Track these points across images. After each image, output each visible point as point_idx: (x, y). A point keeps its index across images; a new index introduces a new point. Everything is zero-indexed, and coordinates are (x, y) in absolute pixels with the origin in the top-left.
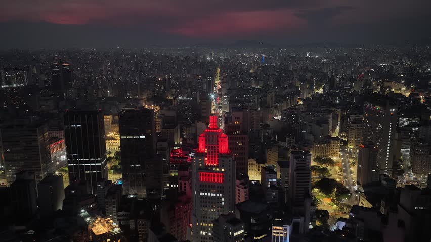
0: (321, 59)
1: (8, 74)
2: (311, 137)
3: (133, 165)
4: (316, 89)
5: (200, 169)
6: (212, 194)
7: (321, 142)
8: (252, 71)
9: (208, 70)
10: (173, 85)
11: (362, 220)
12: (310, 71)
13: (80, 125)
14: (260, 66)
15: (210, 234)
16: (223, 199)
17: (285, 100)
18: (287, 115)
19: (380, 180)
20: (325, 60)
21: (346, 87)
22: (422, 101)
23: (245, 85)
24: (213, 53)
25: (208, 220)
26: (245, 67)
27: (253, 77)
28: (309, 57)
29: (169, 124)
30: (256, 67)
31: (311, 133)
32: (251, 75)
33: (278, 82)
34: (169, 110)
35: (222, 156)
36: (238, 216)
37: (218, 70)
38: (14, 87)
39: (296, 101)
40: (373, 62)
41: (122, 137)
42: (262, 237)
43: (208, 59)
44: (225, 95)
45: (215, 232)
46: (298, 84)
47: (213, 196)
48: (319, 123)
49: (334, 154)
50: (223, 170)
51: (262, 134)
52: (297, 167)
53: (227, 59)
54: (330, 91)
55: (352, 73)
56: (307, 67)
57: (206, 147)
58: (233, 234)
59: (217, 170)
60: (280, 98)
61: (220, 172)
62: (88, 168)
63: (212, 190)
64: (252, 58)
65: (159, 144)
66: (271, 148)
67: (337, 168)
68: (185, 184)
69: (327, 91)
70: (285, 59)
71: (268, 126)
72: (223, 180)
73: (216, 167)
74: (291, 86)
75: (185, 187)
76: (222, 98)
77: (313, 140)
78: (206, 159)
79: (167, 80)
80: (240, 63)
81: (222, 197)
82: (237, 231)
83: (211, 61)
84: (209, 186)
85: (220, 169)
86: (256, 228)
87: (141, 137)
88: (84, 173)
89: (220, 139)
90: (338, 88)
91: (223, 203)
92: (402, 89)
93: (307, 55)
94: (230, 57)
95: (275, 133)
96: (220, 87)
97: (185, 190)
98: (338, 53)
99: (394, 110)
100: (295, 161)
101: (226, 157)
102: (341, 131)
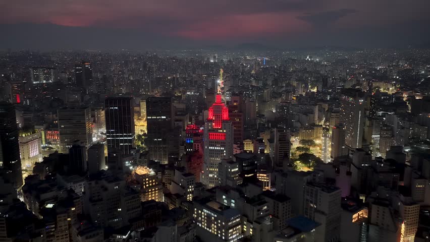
0: (320, 62)
1: (36, 72)
2: (299, 125)
3: (156, 140)
4: (311, 88)
5: (209, 130)
6: (217, 148)
7: (306, 128)
8: (253, 72)
9: (212, 71)
10: (180, 84)
11: (322, 171)
12: (308, 72)
13: (117, 108)
14: (261, 68)
15: (216, 176)
16: (225, 151)
17: (281, 96)
18: (281, 108)
19: (348, 155)
20: (325, 63)
21: (339, 86)
22: (404, 99)
23: (246, 84)
24: (216, 55)
25: (215, 166)
26: (246, 69)
27: (254, 77)
28: (310, 59)
29: (180, 113)
30: (257, 69)
31: (299, 121)
32: (252, 76)
33: (276, 82)
34: (180, 103)
35: (224, 121)
36: (235, 160)
37: (222, 71)
38: (44, 84)
39: (291, 98)
40: (371, 65)
41: (148, 117)
42: (250, 175)
43: (212, 61)
44: (227, 91)
45: (219, 174)
46: (295, 84)
47: (218, 149)
48: (306, 114)
49: (318, 138)
50: (225, 131)
51: (258, 122)
52: (280, 138)
53: (230, 61)
54: (323, 90)
55: (347, 74)
56: (306, 69)
57: (214, 115)
58: (231, 170)
59: (221, 131)
60: (276, 95)
61: (223, 132)
62: (122, 141)
63: (217, 145)
64: (254, 60)
65: (176, 123)
66: (264, 131)
67: (318, 148)
68: (198, 145)
69: (320, 90)
70: (286, 61)
71: (264, 115)
72: (225, 139)
73: (220, 129)
74: (288, 85)
75: (198, 147)
76: (225, 94)
77: (300, 126)
78: (214, 124)
79: (176, 79)
80: (242, 64)
81: (224, 150)
82: (234, 168)
83: (215, 62)
84: (215, 142)
85: (223, 131)
86: (246, 169)
87: (163, 117)
88: (119, 144)
89: (223, 110)
90: (331, 87)
91: (225, 154)
92: (391, 89)
93: (308, 57)
94: (233, 59)
95: (268, 122)
96: (223, 86)
97: (198, 149)
98: (339, 56)
99: (362, 101)
100: (279, 134)
101: (227, 122)
102: (325, 122)
